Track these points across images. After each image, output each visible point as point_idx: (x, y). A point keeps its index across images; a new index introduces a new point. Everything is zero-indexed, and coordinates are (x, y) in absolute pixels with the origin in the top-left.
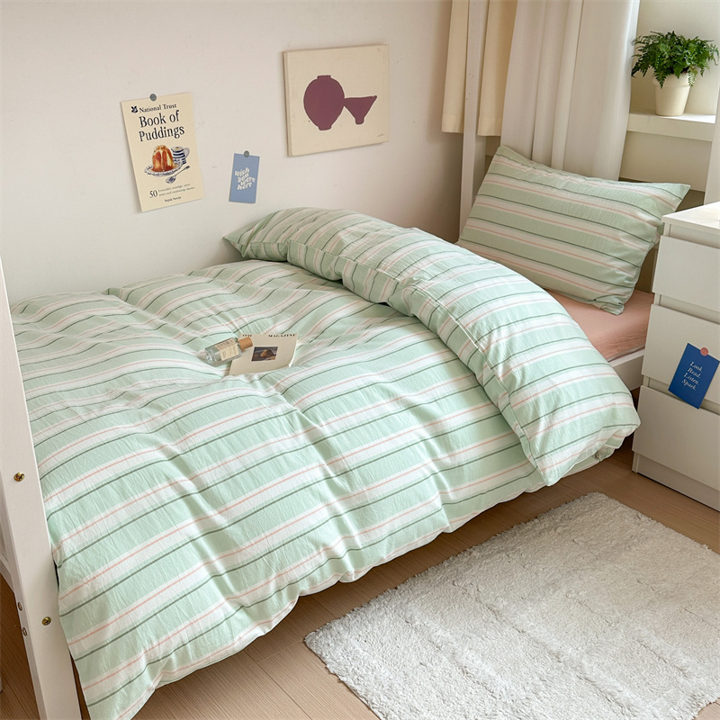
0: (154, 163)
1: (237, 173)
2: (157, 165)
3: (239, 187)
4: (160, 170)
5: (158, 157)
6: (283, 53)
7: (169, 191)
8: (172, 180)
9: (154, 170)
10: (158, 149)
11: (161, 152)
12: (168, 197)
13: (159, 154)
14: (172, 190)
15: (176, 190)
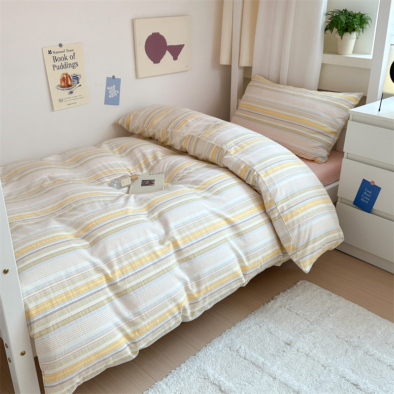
0: (61, 83)
1: (108, 88)
2: (63, 84)
3: (110, 96)
4: (64, 87)
5: (63, 79)
6: (133, 20)
7: (70, 99)
8: (71, 92)
10: (63, 75)
12: (69, 103)
14: (71, 99)
15: (73, 98)
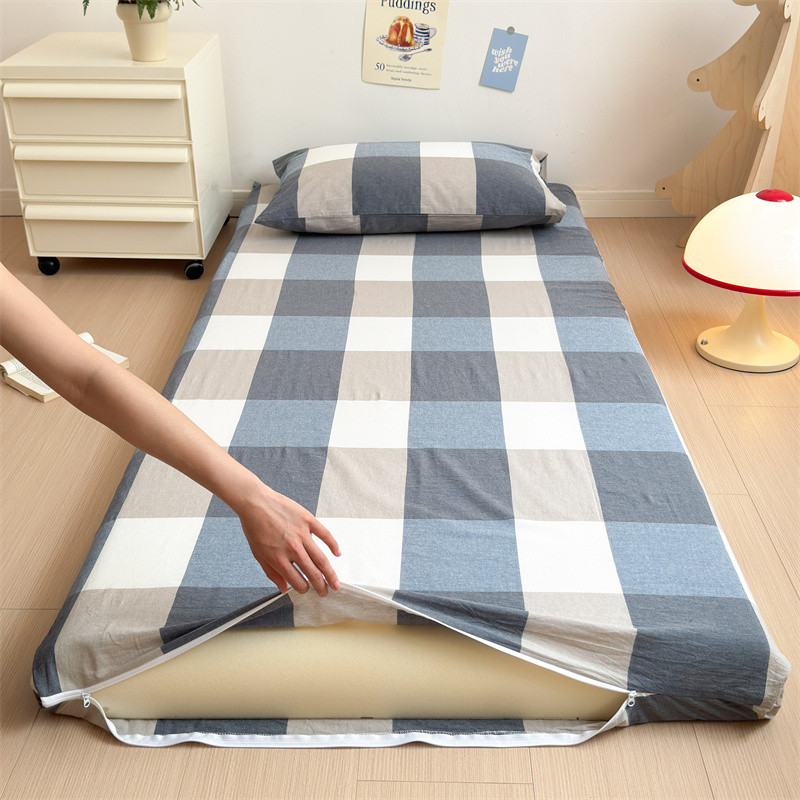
0: (390, 33)
1: (494, 52)
2: (394, 37)
3: (495, 69)
4: (395, 43)
5: (396, 28)
7: (399, 69)
8: (406, 58)
9: (388, 41)
10: (400, 19)
11: (402, 24)
12: (396, 75)
13: (398, 25)
14: (403, 69)
15: (406, 70)
